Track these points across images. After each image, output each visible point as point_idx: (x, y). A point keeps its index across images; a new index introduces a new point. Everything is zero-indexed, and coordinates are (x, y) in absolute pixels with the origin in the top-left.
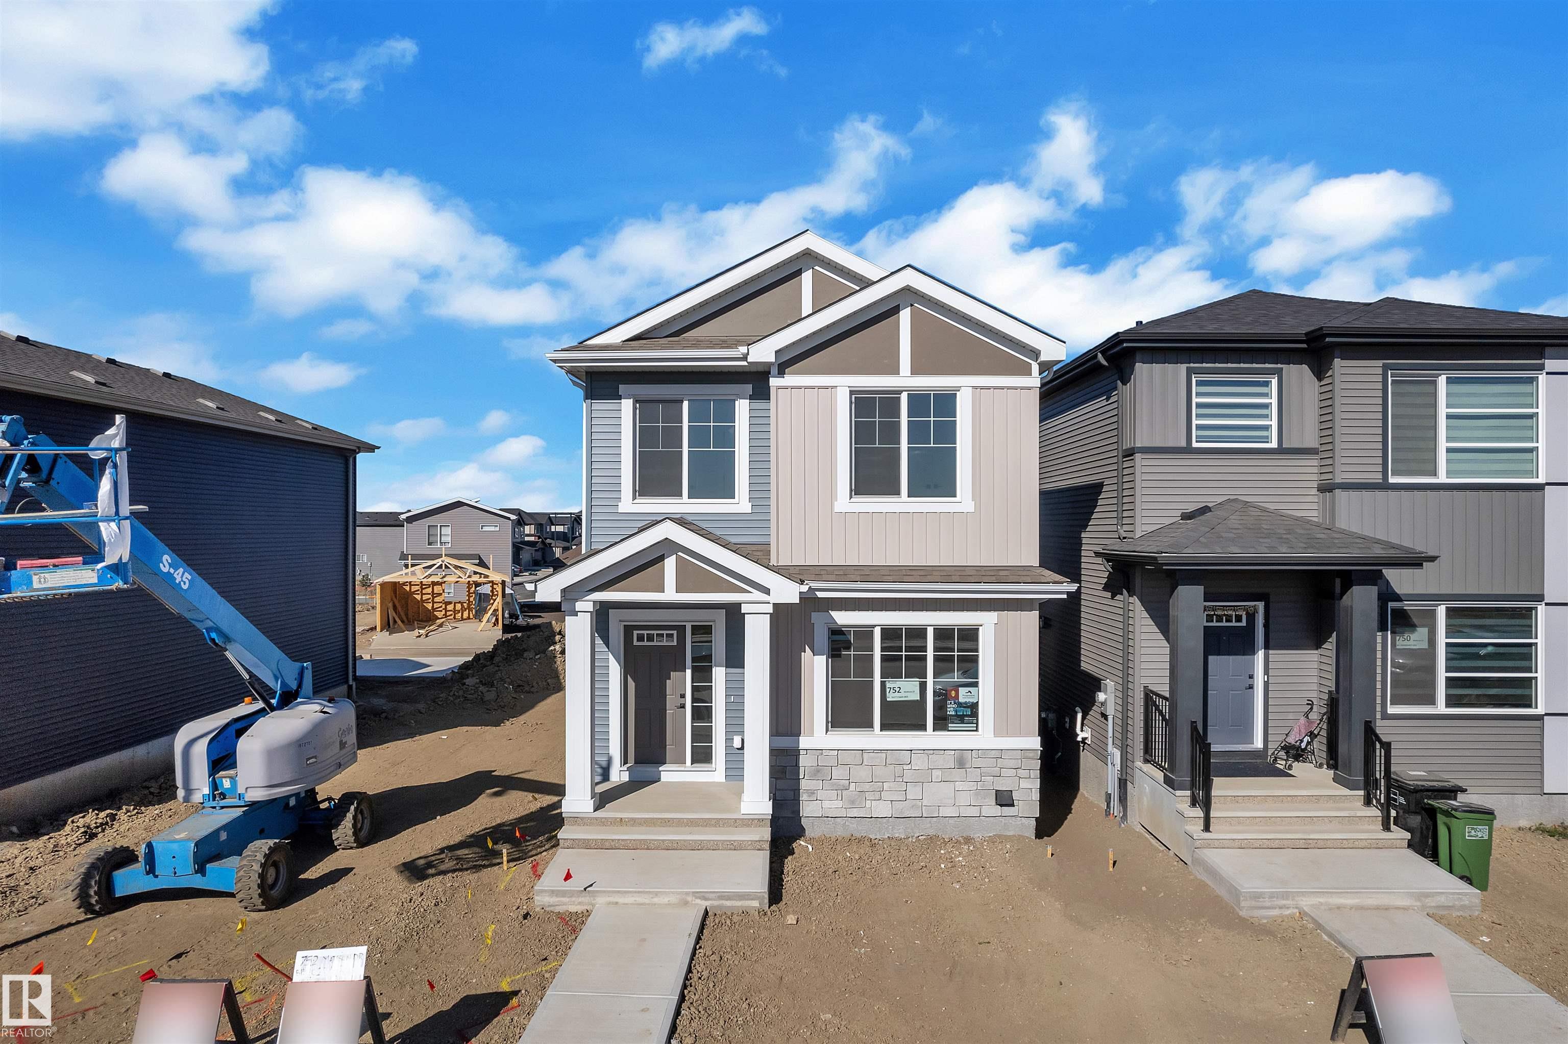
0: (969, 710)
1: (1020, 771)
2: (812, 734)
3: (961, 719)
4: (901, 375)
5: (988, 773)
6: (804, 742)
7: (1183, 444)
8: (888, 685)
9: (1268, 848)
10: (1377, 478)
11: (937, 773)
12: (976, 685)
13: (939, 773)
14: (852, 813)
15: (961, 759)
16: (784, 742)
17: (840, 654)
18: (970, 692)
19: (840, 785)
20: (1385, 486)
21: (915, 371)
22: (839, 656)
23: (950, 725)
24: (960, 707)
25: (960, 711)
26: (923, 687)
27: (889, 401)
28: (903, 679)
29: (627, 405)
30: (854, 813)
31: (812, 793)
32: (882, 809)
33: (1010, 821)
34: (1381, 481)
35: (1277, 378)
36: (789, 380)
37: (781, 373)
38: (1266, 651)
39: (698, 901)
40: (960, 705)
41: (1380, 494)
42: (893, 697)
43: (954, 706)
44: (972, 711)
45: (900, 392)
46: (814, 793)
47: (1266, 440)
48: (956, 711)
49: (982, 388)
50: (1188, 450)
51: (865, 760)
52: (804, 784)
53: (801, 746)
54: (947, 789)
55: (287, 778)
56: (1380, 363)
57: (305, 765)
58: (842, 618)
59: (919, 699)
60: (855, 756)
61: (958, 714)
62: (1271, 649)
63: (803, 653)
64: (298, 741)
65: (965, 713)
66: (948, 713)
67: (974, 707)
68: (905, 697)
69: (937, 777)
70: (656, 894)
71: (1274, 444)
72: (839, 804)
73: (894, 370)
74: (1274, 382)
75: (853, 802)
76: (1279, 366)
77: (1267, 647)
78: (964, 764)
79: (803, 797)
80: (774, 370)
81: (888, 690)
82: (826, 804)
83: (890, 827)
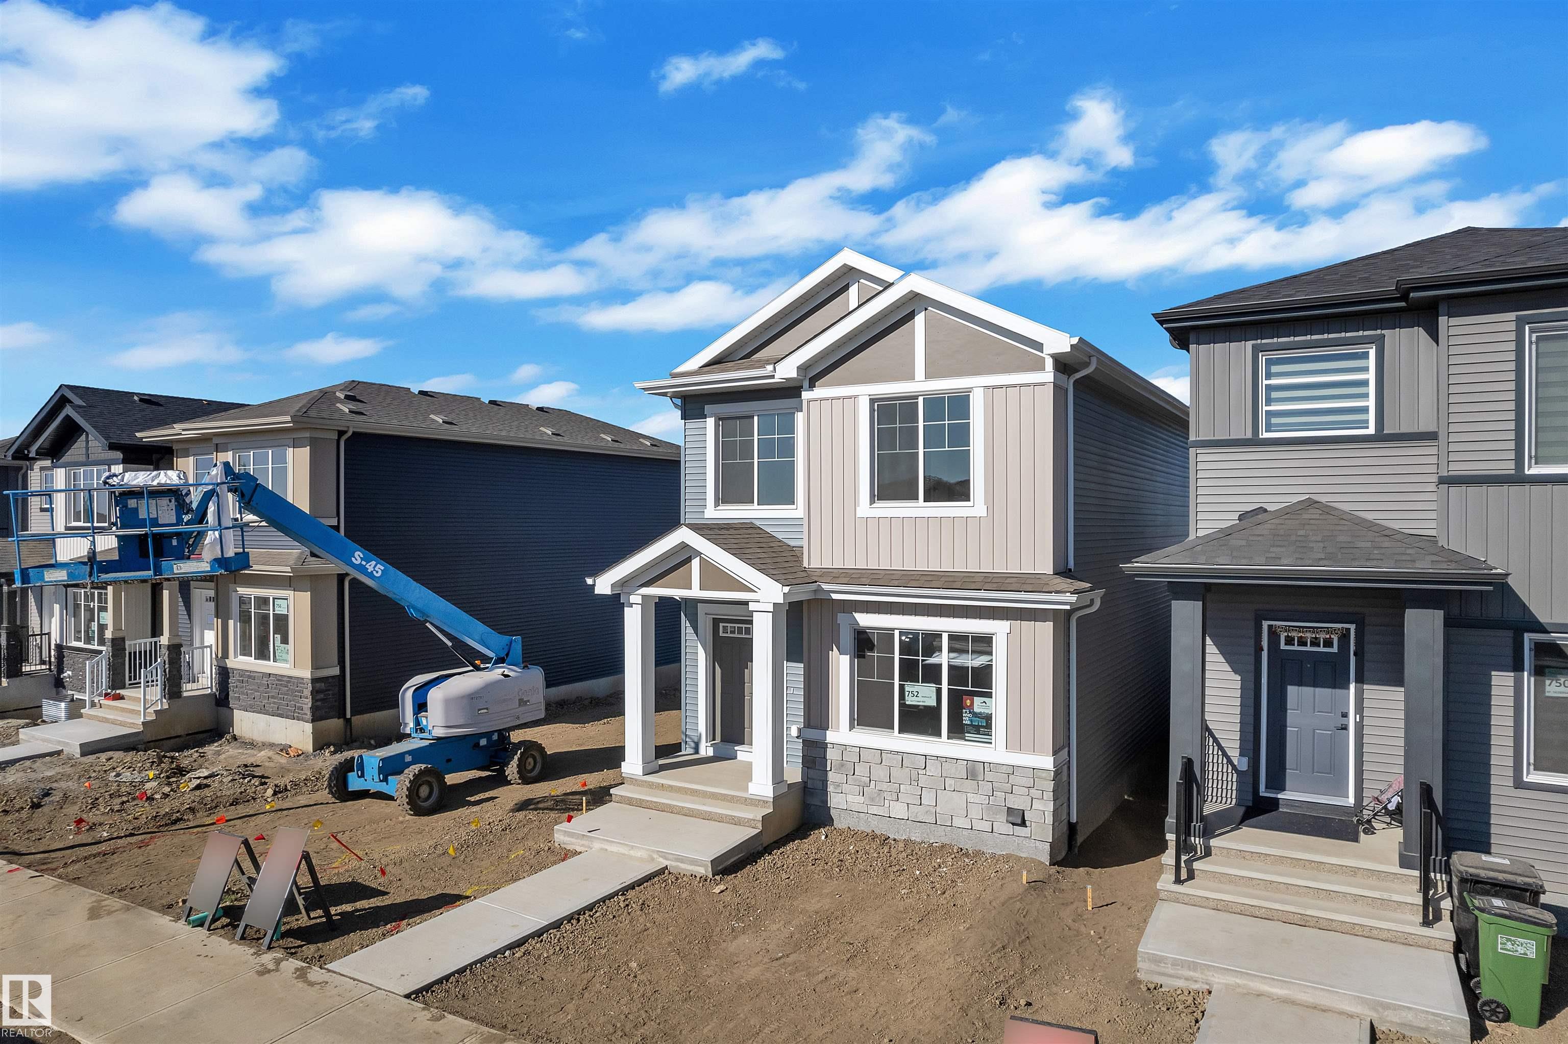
0: (984, 721)
1: (1032, 791)
2: (837, 729)
3: (977, 729)
4: (916, 380)
5: (999, 788)
6: (831, 736)
7: (1249, 435)
8: (907, 688)
9: (1252, 916)
10: (1508, 468)
11: (950, 782)
12: (989, 695)
13: (952, 782)
14: (872, 810)
15: (973, 771)
16: (813, 734)
17: (865, 655)
18: (984, 702)
19: (861, 781)
20: (1519, 479)
21: (929, 376)
22: (864, 657)
23: (966, 735)
24: (976, 717)
25: (975, 721)
26: (939, 692)
27: (907, 405)
28: (920, 684)
29: (710, 422)
30: (874, 810)
31: (838, 785)
32: (899, 810)
33: (1024, 842)
34: (1513, 472)
35: (1374, 347)
36: (819, 392)
37: (812, 386)
38: (1358, 685)
39: (661, 860)
40: (975, 715)
41: (1515, 489)
42: (911, 701)
43: (969, 715)
44: (987, 722)
45: (916, 397)
46: (839, 786)
47: (1364, 424)
48: (971, 721)
49: (994, 387)
50: (1255, 442)
51: (883, 760)
52: (832, 776)
53: (829, 740)
54: (958, 800)
55: (461, 721)
56: (1512, 316)
57: (477, 714)
58: (865, 620)
59: (935, 705)
60: (874, 755)
61: (974, 724)
62: (1366, 684)
63: (830, 652)
64: (472, 694)
65: (980, 724)
66: (964, 722)
67: (988, 718)
68: (923, 702)
69: (950, 785)
70: (632, 847)
71: (1371, 430)
72: (861, 799)
73: (911, 377)
74: (1372, 353)
75: (872, 799)
76: (1379, 332)
77: (1360, 680)
78: (977, 776)
79: (830, 788)
80: (806, 384)
81: (907, 693)
82: (850, 798)
83: (908, 830)
